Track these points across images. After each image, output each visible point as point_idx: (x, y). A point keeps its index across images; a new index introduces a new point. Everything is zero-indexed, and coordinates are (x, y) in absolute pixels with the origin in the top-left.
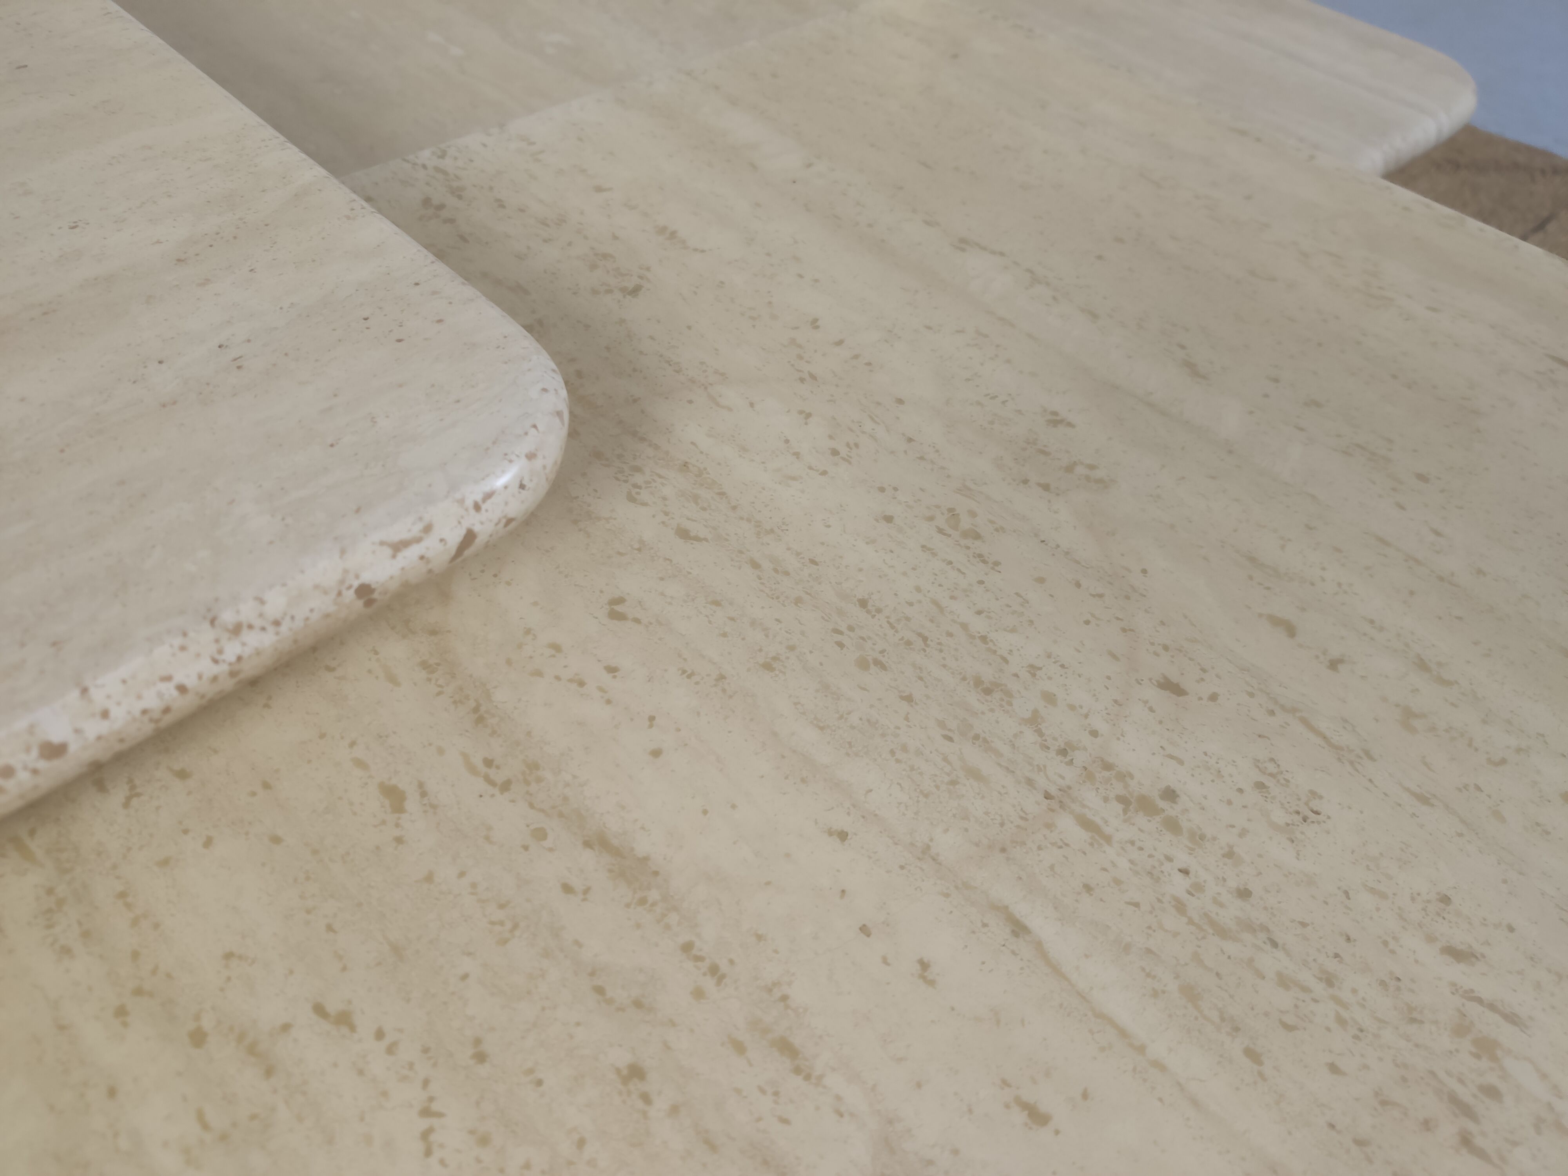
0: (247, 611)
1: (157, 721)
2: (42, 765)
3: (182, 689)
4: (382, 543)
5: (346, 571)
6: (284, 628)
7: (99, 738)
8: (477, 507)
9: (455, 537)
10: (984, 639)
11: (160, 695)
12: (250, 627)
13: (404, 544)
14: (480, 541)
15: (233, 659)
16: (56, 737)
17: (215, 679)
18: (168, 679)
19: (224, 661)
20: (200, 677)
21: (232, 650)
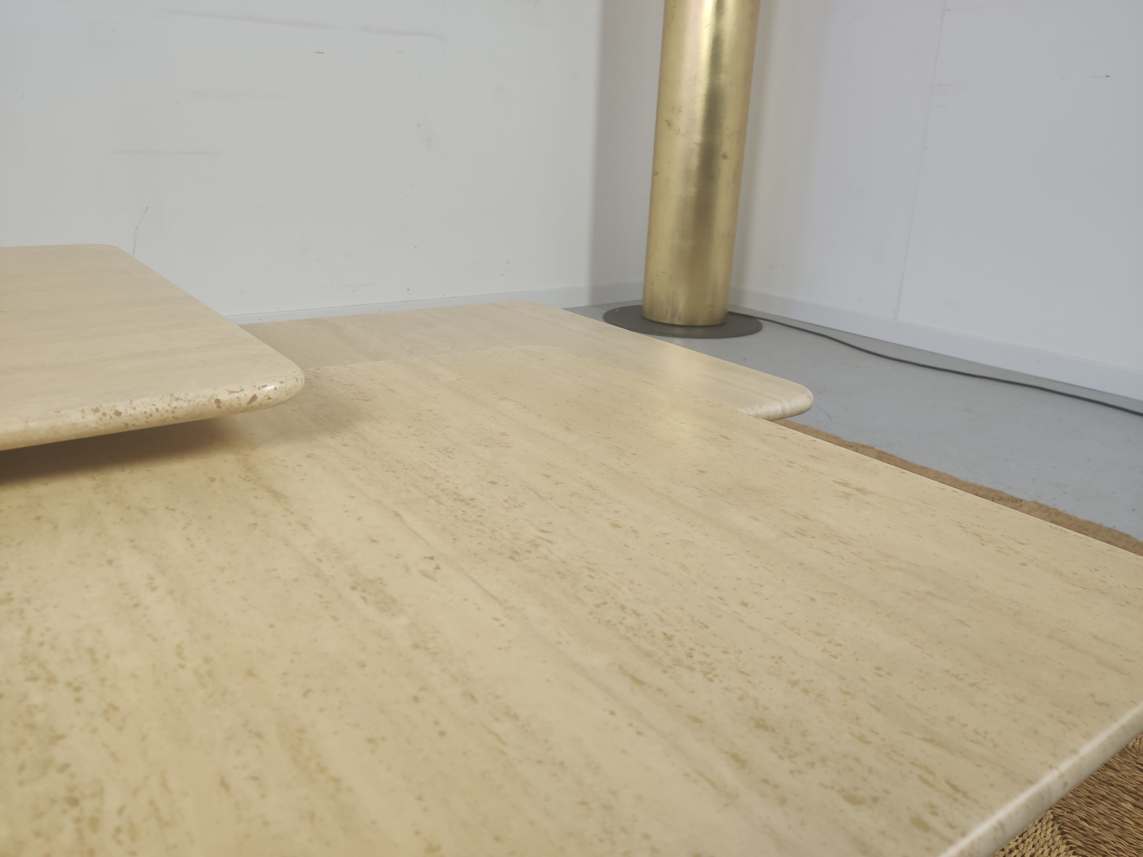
0: (182, 396)
1: (147, 418)
2: (114, 416)
3: (157, 410)
4: (227, 390)
5: (213, 394)
6: (191, 403)
7: (131, 415)
8: (259, 389)
9: (250, 395)
11: (151, 409)
12: (181, 400)
13: (234, 392)
14: (259, 400)
15: (174, 407)
16: (120, 410)
17: (167, 411)
18: (154, 405)
19: (171, 406)
20: (163, 408)
21: (174, 404)
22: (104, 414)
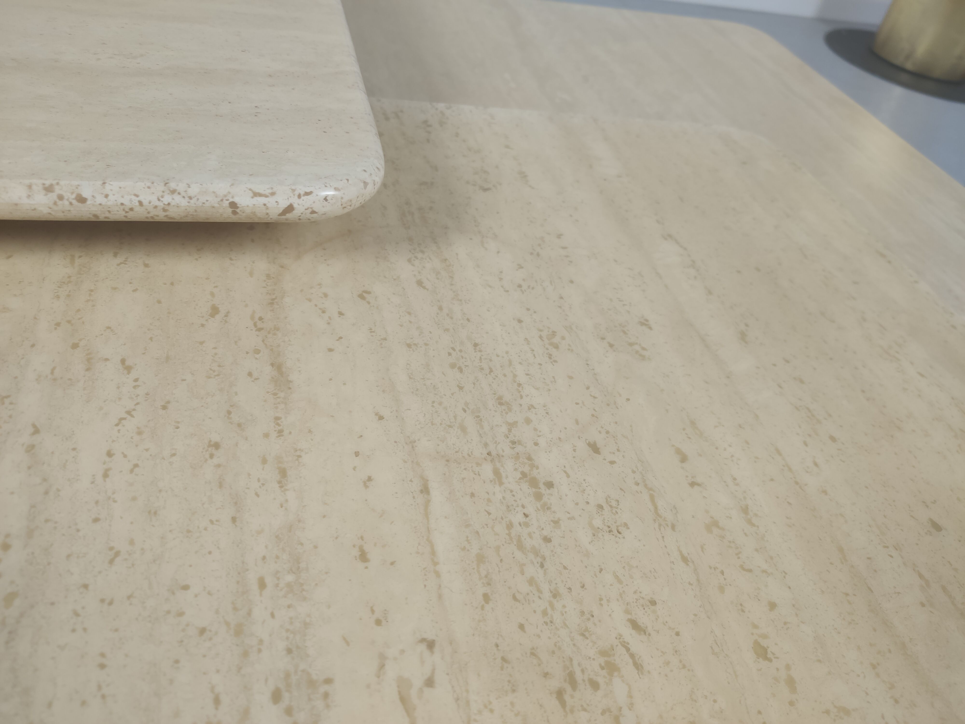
0: (181, 187)
1: (127, 212)
2: (74, 202)
3: (141, 203)
4: (250, 190)
5: (229, 193)
6: (192, 201)
7: (100, 204)
8: (299, 196)
9: (284, 205)
10: (519, 385)
11: (131, 201)
12: (179, 194)
13: (260, 195)
14: (295, 214)
15: (166, 203)
16: (85, 195)
17: (156, 207)
18: (137, 196)
19: (162, 201)
20: (150, 203)
21: (167, 199)
22: (61, 197)
